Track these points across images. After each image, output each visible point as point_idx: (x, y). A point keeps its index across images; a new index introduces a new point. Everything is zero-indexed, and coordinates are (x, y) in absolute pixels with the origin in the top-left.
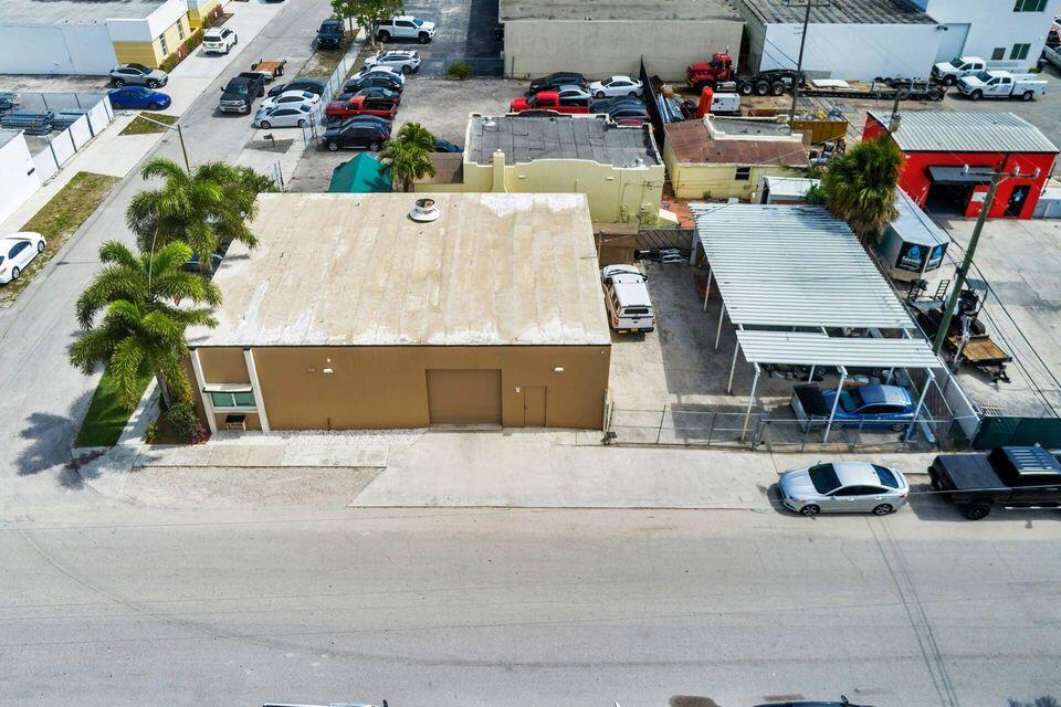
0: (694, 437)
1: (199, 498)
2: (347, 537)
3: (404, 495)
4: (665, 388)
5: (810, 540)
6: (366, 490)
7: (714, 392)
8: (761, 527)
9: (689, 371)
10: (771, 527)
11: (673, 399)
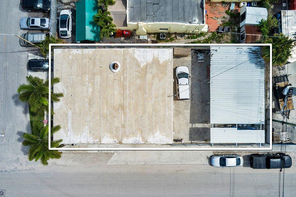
0: (194, 140)
1: (70, 162)
2: (108, 174)
3: (119, 161)
4: (189, 121)
5: (215, 174)
6: (110, 160)
7: (202, 122)
8: (204, 170)
9: (197, 113)
10: (207, 170)
11: (190, 125)
